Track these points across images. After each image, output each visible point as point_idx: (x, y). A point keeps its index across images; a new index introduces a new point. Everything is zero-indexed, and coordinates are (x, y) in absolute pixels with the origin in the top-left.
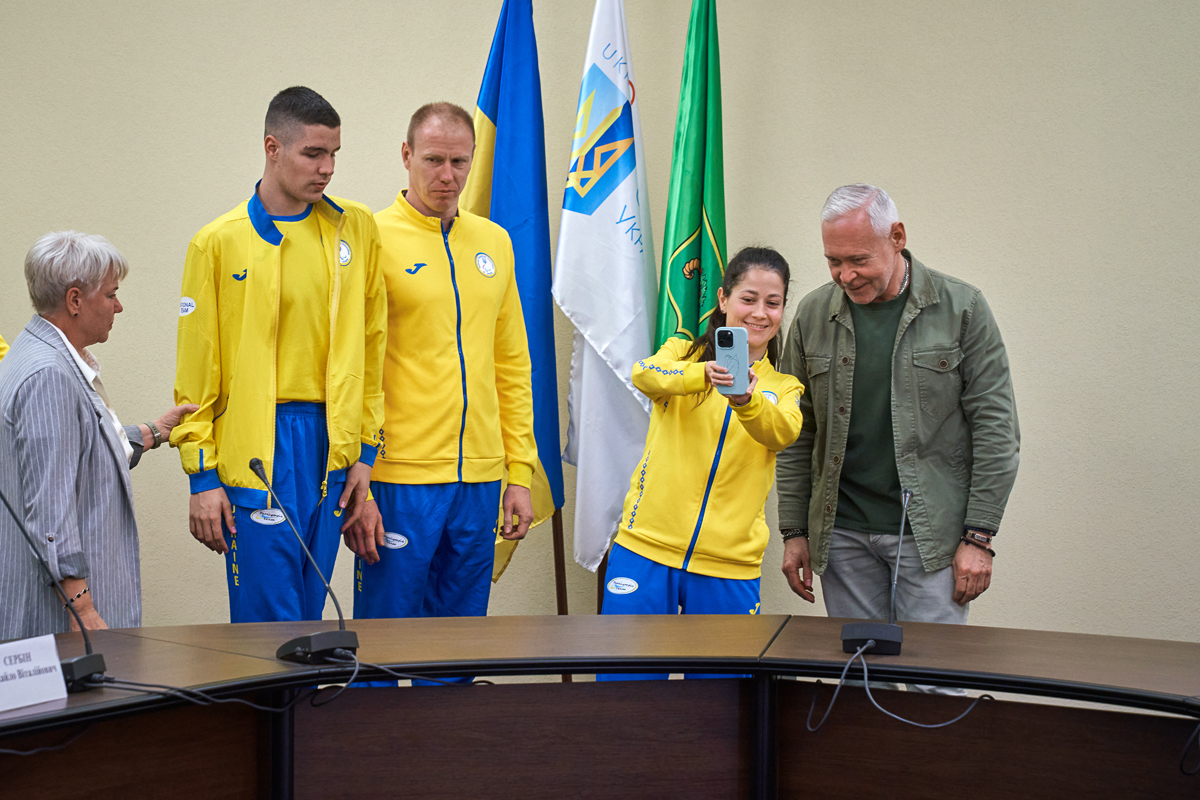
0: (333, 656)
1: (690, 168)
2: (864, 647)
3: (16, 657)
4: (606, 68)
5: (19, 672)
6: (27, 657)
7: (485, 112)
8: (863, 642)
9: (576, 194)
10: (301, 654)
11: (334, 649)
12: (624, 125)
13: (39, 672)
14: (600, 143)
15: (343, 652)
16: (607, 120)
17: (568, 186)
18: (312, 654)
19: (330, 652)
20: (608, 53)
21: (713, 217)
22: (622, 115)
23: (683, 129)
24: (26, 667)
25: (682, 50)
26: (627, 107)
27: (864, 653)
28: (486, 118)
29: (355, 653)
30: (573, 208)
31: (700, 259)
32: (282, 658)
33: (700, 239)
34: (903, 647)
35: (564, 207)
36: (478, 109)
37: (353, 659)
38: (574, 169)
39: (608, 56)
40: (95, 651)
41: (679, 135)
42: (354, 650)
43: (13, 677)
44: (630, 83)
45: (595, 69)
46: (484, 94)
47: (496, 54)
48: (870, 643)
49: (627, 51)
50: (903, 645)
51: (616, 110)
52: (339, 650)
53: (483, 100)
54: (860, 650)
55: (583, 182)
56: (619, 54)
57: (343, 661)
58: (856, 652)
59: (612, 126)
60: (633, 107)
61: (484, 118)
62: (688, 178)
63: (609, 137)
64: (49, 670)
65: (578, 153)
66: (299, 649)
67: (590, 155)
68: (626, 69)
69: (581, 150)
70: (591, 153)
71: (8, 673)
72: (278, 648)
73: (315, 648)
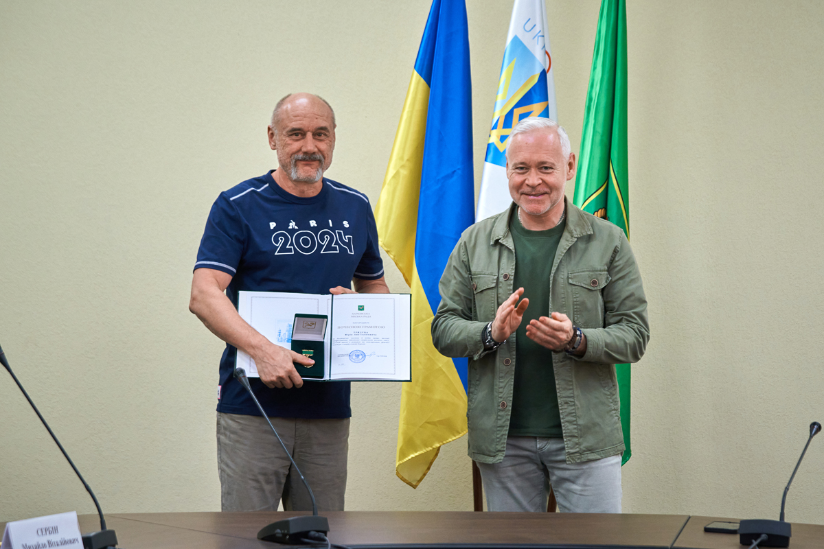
0: (307, 538)
1: (600, 129)
2: (759, 541)
3: (46, 530)
4: (526, 40)
5: (49, 542)
6: (55, 530)
7: (421, 75)
8: (757, 536)
9: (496, 149)
10: (280, 535)
11: (309, 532)
12: (539, 92)
13: (65, 543)
14: (519, 105)
15: (317, 535)
16: (525, 85)
17: (490, 142)
18: (291, 535)
19: (305, 534)
20: (528, 27)
21: (618, 172)
22: (539, 81)
23: (595, 95)
24: (55, 538)
25: (593, 26)
26: (544, 75)
27: (759, 545)
28: (422, 81)
29: (326, 535)
30: (495, 162)
31: (605, 208)
32: (263, 539)
33: (606, 192)
34: (791, 541)
35: (486, 160)
36: (415, 73)
37: (325, 540)
38: (495, 127)
39: (528, 29)
40: (108, 528)
41: (590, 100)
42: (325, 533)
43: (44, 546)
44: (547, 53)
45: (516, 39)
46: (421, 59)
47: (431, 24)
48: (764, 537)
49: (545, 27)
50: (791, 539)
51: (533, 77)
52: (312, 533)
53: (420, 65)
54: (755, 543)
55: (503, 138)
56: (538, 28)
57: (317, 542)
58: (750, 544)
59: (530, 91)
60: (549, 75)
61: (420, 80)
62: (598, 138)
63: (526, 100)
64: (72, 541)
65: (499, 113)
66: (279, 531)
67: (510, 115)
68: (544, 40)
69: (502, 111)
70: (511, 112)
71: (40, 543)
72: (259, 529)
73: (293, 530)
